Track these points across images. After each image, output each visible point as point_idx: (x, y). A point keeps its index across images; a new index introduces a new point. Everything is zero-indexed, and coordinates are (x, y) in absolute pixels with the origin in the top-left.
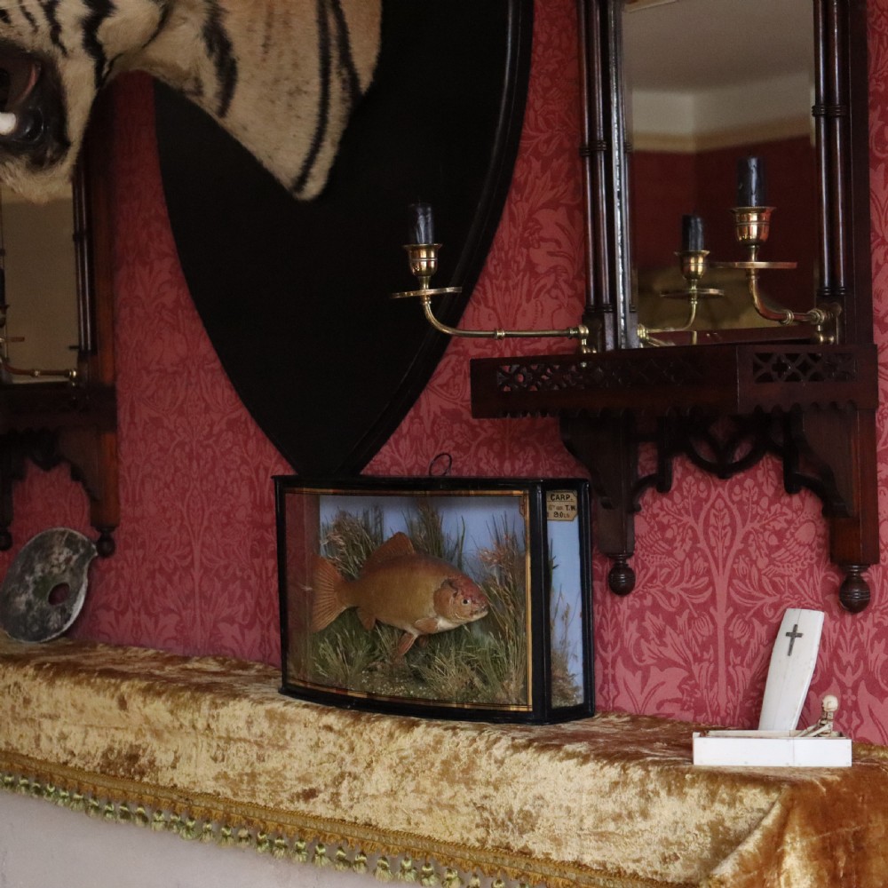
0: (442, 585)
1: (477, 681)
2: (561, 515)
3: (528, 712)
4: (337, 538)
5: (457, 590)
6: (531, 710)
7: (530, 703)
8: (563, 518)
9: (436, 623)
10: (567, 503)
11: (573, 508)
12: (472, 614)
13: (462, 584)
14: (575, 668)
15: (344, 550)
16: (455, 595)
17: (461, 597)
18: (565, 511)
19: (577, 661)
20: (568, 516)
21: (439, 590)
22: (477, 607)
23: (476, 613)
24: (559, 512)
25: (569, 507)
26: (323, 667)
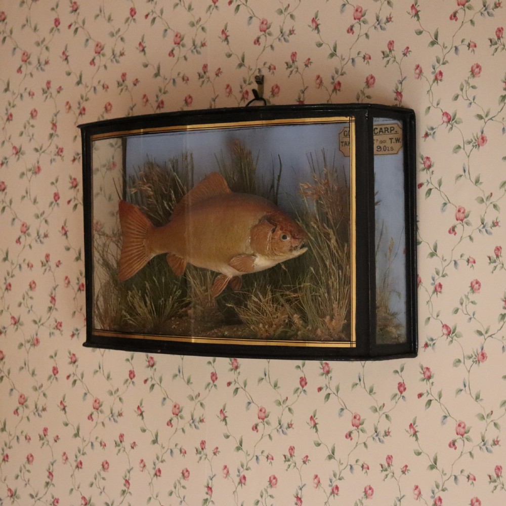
0: (260, 221)
1: (296, 318)
2: (385, 149)
3: (351, 349)
4: (146, 187)
5: (276, 226)
6: (354, 346)
7: (354, 338)
8: (387, 152)
9: (253, 261)
10: (391, 136)
11: (397, 140)
12: (291, 250)
13: (281, 219)
14: (398, 305)
15: (153, 200)
16: (274, 231)
17: (279, 233)
18: (388, 144)
19: (400, 298)
20: (392, 149)
21: (256, 226)
22: (296, 243)
23: (296, 248)
24: (382, 145)
25: (394, 140)
26: (131, 315)
